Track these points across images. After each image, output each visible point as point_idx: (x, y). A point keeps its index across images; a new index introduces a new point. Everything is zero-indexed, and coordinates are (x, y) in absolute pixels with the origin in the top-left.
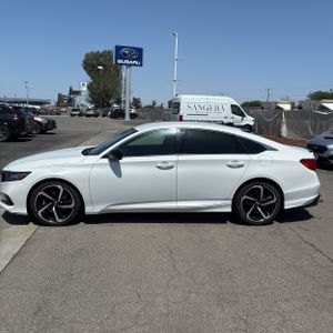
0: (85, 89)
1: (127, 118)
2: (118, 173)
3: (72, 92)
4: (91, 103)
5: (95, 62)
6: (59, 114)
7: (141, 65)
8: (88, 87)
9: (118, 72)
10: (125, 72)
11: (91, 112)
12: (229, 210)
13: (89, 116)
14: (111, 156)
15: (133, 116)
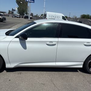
0: (17, 9)
1: (29, 19)
2: (25, 47)
3: (13, 10)
4: (19, 13)
5: (20, 1)
6: (8, 16)
7: (34, 2)
8: (18, 8)
9: (27, 5)
10: (29, 4)
11: (18, 16)
12: (81, 67)
13: (18, 17)
14: (20, 37)
15: (31, 18)
